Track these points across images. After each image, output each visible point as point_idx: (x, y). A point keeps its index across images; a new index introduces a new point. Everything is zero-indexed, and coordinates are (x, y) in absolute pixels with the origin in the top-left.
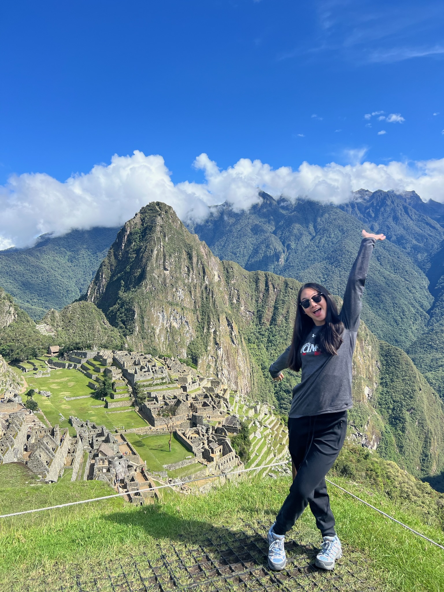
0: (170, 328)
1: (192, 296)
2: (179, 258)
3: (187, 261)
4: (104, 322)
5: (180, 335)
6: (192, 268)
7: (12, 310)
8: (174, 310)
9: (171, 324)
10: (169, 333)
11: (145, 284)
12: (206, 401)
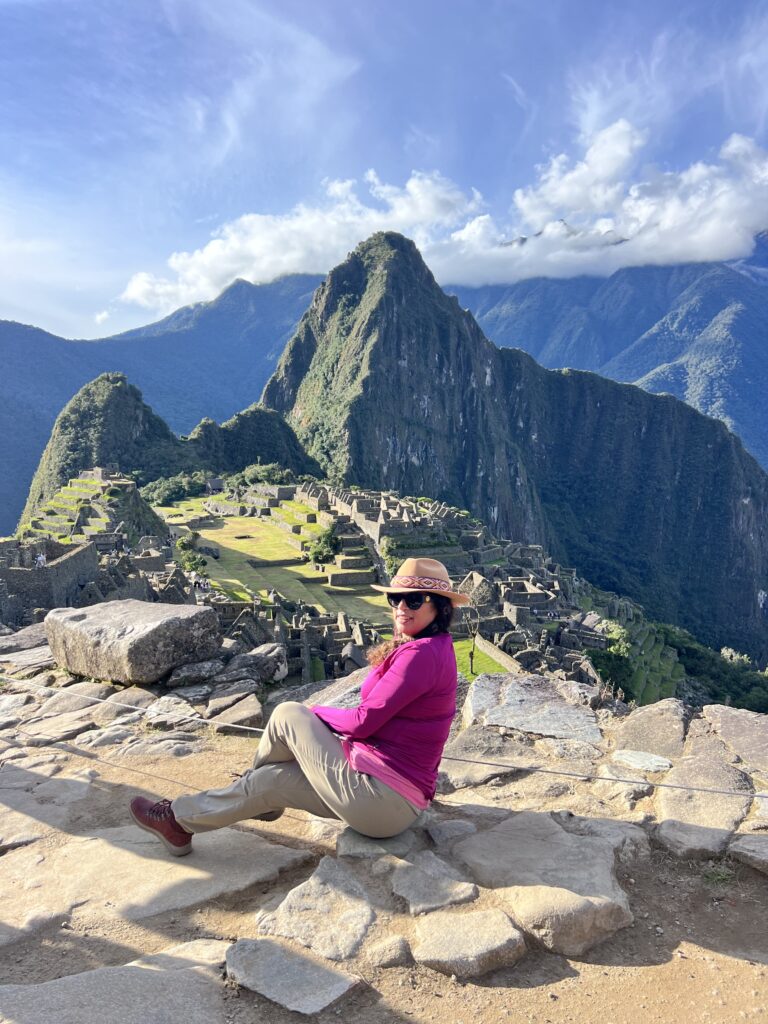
0: (406, 467)
1: (447, 411)
2: (426, 337)
3: (438, 343)
6: (448, 356)
8: (414, 434)
9: (407, 460)
11: (365, 383)
12: (525, 582)
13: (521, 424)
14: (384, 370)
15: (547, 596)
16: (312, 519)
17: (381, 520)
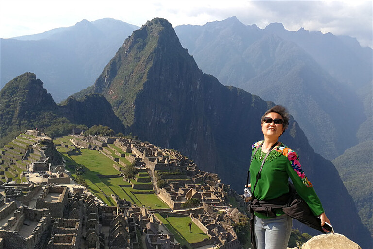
1: (179, 99)
3: (178, 70)
6: (182, 76)
11: (144, 85)
12: (211, 193)
13: (210, 108)
14: (153, 79)
15: (219, 200)
16: (123, 156)
17: (156, 162)
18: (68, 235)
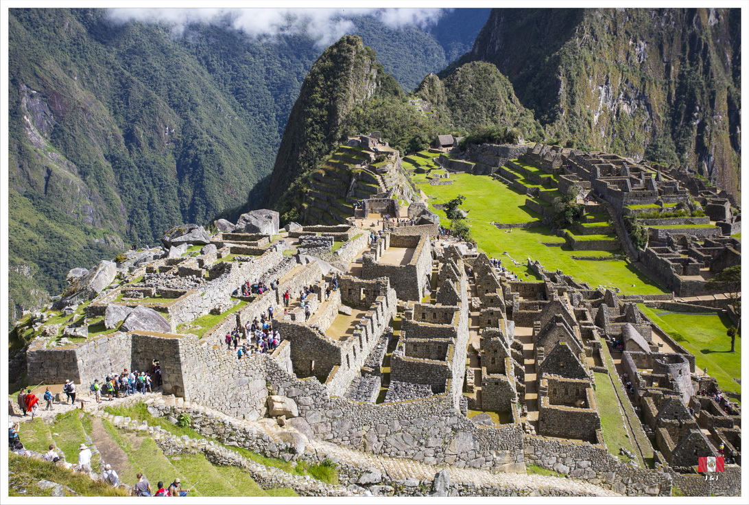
0: (617, 115)
1: (664, 55)
4: (511, 99)
5: (635, 128)
7: (374, 73)
8: (627, 82)
9: (619, 107)
10: (615, 123)
18: (437, 340)
